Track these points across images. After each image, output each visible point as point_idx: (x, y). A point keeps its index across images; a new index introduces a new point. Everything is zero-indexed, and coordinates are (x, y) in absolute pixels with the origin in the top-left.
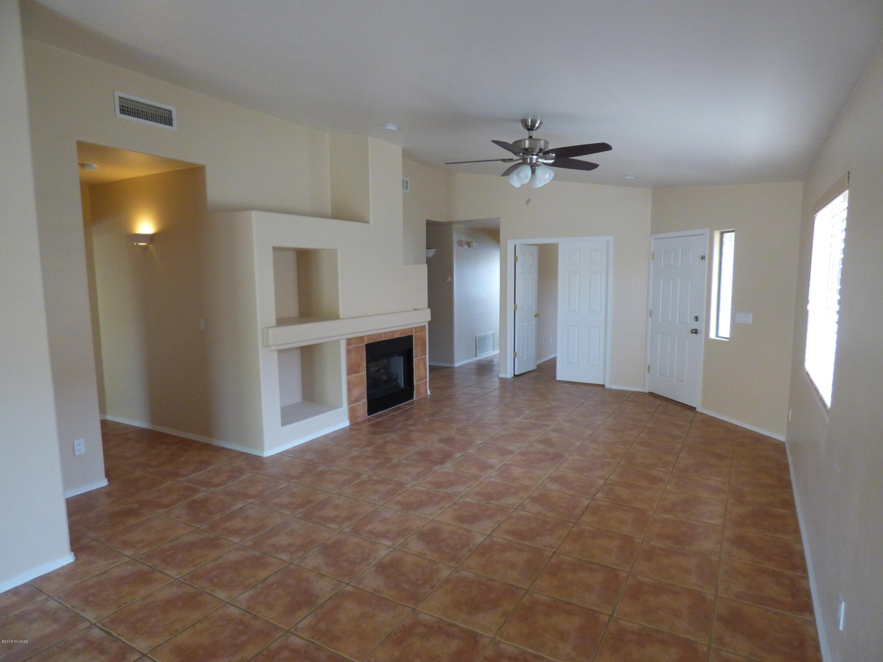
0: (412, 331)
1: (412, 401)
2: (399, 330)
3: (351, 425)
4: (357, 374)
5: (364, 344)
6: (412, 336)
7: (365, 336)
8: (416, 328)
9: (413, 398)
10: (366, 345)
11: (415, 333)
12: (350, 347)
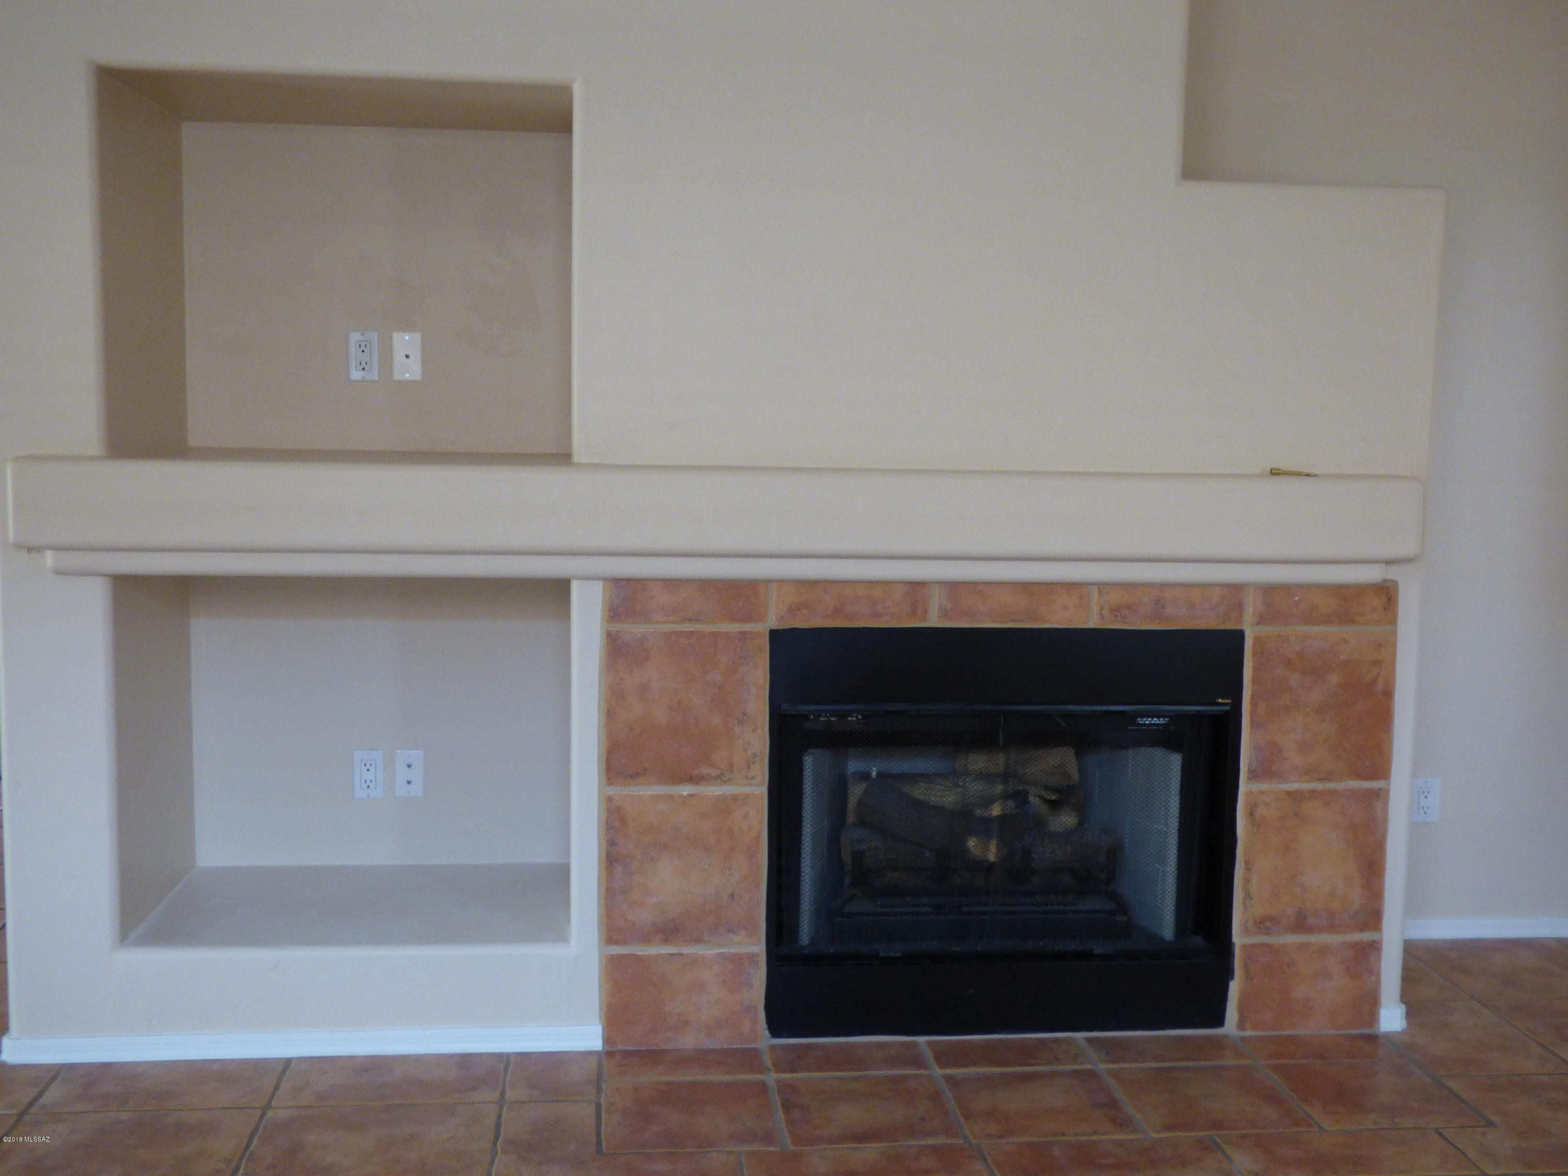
0: (1240, 606)
1: (1209, 1038)
2: (1103, 587)
3: (609, 1054)
4: (686, 790)
5: (762, 628)
6: (1239, 636)
7: (767, 582)
8: (1270, 591)
9: (1219, 1021)
10: (776, 636)
11: (1261, 620)
12: (633, 630)
